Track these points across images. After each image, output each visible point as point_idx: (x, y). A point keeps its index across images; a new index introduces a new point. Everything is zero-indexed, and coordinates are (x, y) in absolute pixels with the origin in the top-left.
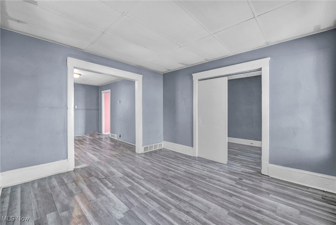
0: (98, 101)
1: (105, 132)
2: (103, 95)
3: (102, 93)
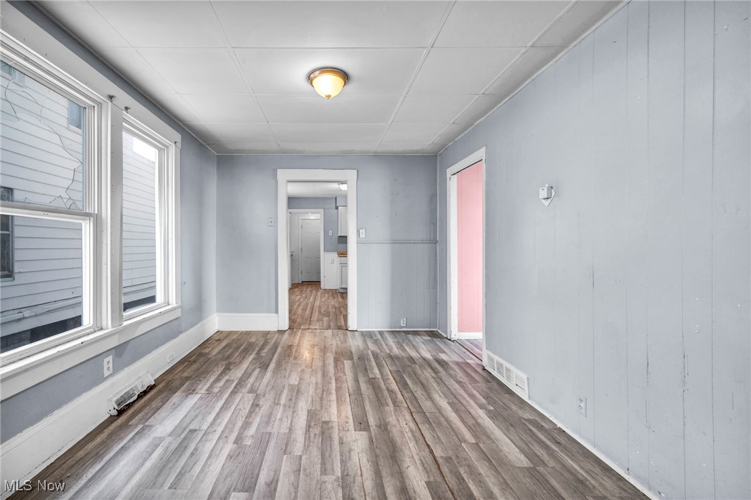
0: (433, 212)
1: (460, 330)
2: (453, 185)
3: (448, 175)
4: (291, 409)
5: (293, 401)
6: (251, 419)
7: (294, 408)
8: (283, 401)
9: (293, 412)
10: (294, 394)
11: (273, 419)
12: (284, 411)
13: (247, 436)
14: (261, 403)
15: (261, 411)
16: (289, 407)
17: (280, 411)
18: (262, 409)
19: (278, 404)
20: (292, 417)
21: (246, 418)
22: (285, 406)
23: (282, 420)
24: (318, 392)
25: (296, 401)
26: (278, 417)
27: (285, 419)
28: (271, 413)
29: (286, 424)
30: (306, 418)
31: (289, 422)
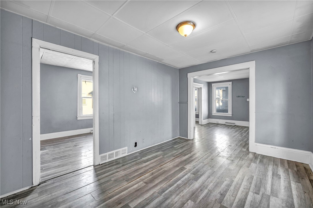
4: (204, 185)
5: (200, 189)
6: (226, 188)
7: (202, 185)
8: (206, 191)
9: (204, 183)
10: (197, 193)
11: (215, 184)
12: (208, 186)
13: (228, 181)
14: (219, 195)
15: (220, 190)
16: (204, 186)
17: (210, 186)
18: (219, 191)
19: (209, 190)
20: (205, 181)
21: (228, 190)
22: (206, 188)
23: (211, 182)
24: (183, 189)
25: (199, 188)
26: (212, 184)
27: (210, 181)
28: (215, 187)
29: (210, 180)
30: (200, 179)
31: (208, 180)
